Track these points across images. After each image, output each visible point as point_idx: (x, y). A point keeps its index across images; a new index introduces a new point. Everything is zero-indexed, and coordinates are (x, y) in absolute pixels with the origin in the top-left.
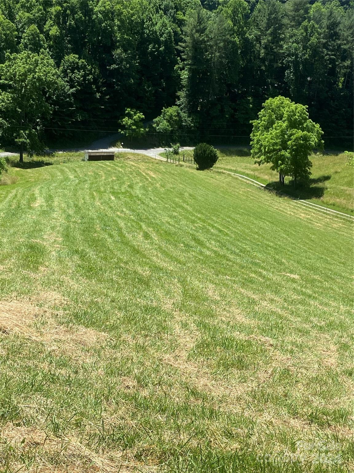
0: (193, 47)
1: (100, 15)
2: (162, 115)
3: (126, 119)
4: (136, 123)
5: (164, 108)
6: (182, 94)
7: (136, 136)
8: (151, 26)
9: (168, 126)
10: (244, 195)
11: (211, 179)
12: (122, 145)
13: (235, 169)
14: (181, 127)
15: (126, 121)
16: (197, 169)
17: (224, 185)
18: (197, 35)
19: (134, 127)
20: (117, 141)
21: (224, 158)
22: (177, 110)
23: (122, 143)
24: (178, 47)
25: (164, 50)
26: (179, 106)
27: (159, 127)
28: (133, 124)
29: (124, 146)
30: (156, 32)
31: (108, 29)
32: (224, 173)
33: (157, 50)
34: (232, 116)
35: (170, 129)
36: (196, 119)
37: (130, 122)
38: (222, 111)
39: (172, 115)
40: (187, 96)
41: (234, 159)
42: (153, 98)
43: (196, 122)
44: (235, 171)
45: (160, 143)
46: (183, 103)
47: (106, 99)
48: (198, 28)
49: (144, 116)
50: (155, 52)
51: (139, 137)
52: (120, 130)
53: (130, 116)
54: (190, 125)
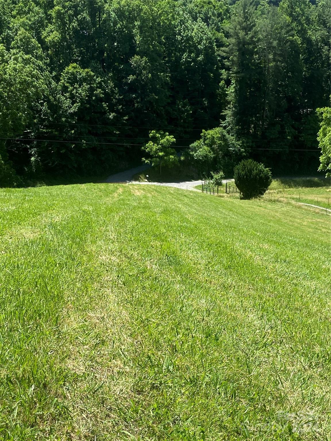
0: (238, 50)
1: (113, 15)
2: (202, 140)
3: (151, 143)
4: (163, 148)
5: (203, 130)
6: (228, 112)
7: (164, 165)
8: (184, 30)
9: (210, 152)
10: (309, 227)
11: (258, 207)
12: (146, 178)
13: (298, 197)
14: (227, 154)
15: (151, 146)
16: (241, 199)
17: (277, 214)
18: (242, 34)
19: (161, 154)
20: (141, 173)
21: (286, 190)
22: (222, 132)
23: (147, 176)
24: (220, 53)
25: (203, 60)
26: (225, 128)
27: (197, 153)
28: (161, 150)
29: (150, 180)
30: (191, 37)
31: (125, 31)
32: (280, 202)
33: (194, 60)
34: (296, 138)
35: (212, 156)
36: (247, 143)
37: (155, 147)
38: (282, 133)
39: (214, 137)
40: (235, 114)
41: (300, 190)
42: (190, 119)
43: (248, 147)
44: (299, 200)
45: (199, 175)
46: (229, 124)
47: (125, 120)
48: (244, 24)
49: (174, 139)
50: (191, 62)
51: (170, 167)
52: (143, 159)
53: (155, 140)
54: (240, 149)
